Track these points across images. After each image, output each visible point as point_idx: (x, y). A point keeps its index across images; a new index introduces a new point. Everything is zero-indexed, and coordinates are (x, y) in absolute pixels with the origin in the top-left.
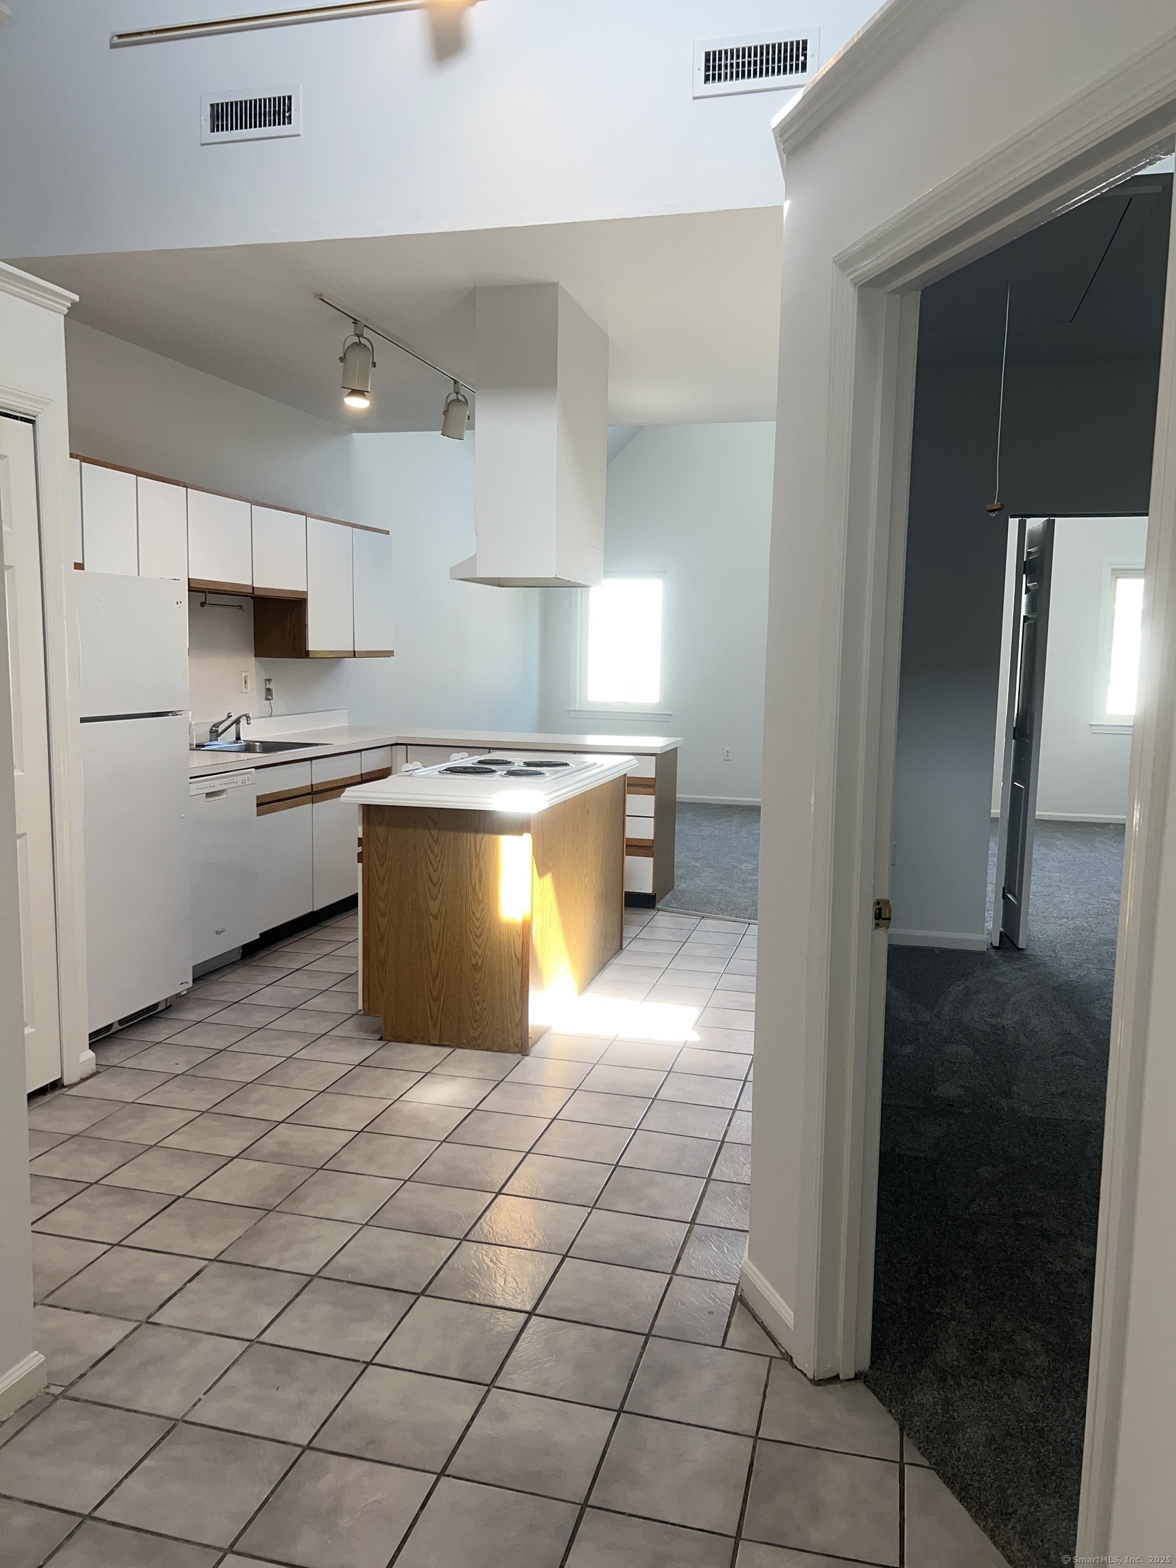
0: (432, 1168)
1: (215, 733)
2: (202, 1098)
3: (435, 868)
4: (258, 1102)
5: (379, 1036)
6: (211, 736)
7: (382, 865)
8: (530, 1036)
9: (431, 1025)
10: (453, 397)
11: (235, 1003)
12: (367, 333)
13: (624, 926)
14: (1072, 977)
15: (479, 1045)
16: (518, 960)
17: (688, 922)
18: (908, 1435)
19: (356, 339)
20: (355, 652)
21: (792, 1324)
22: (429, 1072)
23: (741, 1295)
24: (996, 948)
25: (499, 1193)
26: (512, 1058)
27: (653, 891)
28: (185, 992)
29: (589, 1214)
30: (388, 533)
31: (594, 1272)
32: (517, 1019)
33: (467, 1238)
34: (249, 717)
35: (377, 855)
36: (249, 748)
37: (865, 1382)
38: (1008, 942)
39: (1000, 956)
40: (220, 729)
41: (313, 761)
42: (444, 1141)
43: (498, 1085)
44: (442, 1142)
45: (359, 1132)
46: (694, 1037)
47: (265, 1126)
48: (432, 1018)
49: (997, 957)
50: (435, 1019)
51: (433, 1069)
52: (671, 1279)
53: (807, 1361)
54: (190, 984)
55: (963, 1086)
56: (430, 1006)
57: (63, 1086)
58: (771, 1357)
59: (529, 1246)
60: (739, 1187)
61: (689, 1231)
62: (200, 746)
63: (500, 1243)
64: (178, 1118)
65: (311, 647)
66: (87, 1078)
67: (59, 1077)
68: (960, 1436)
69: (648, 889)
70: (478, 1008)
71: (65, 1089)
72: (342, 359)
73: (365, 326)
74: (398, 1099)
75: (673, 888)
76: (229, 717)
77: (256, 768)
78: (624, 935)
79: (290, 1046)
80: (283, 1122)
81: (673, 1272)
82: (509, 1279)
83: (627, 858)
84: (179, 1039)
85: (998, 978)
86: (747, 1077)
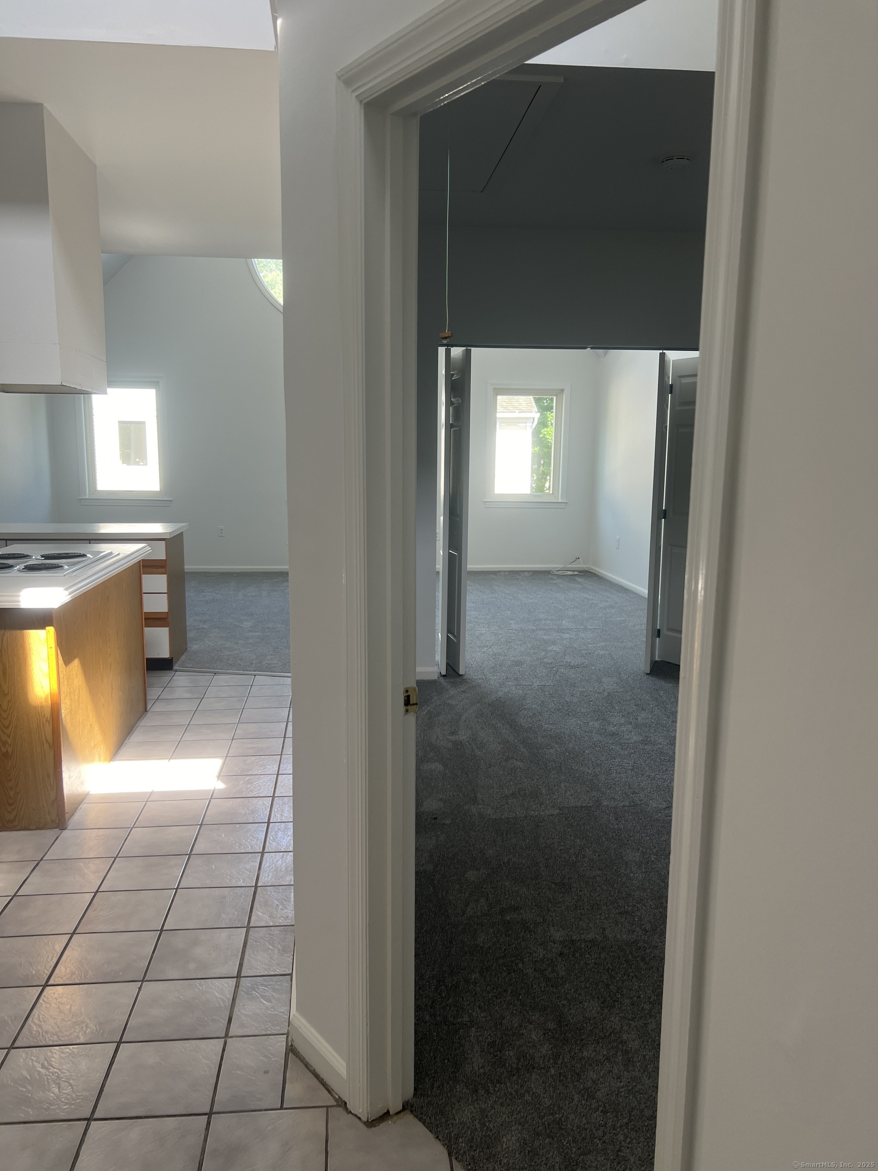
8: (66, 812)
13: (148, 689)
14: (500, 694)
15: (15, 826)
16: (49, 744)
17: (203, 679)
18: (456, 1159)
21: (345, 1073)
23: (292, 1045)
24: (444, 676)
25: (46, 985)
26: (50, 834)
27: (170, 656)
29: (140, 988)
31: (150, 1054)
32: (53, 798)
33: (16, 1045)
37: (412, 1112)
38: (452, 670)
39: (448, 682)
43: (37, 864)
46: (220, 786)
49: (445, 684)
52: (225, 1043)
53: (361, 1105)
55: (441, 799)
58: (327, 1107)
59: (82, 1040)
60: (276, 931)
61: (237, 986)
63: (51, 1043)
68: (499, 1149)
69: (165, 654)
70: (11, 793)
75: (187, 649)
78: (148, 697)
81: (227, 1035)
82: (63, 1085)
83: (146, 630)
85: (450, 701)
86: (269, 819)
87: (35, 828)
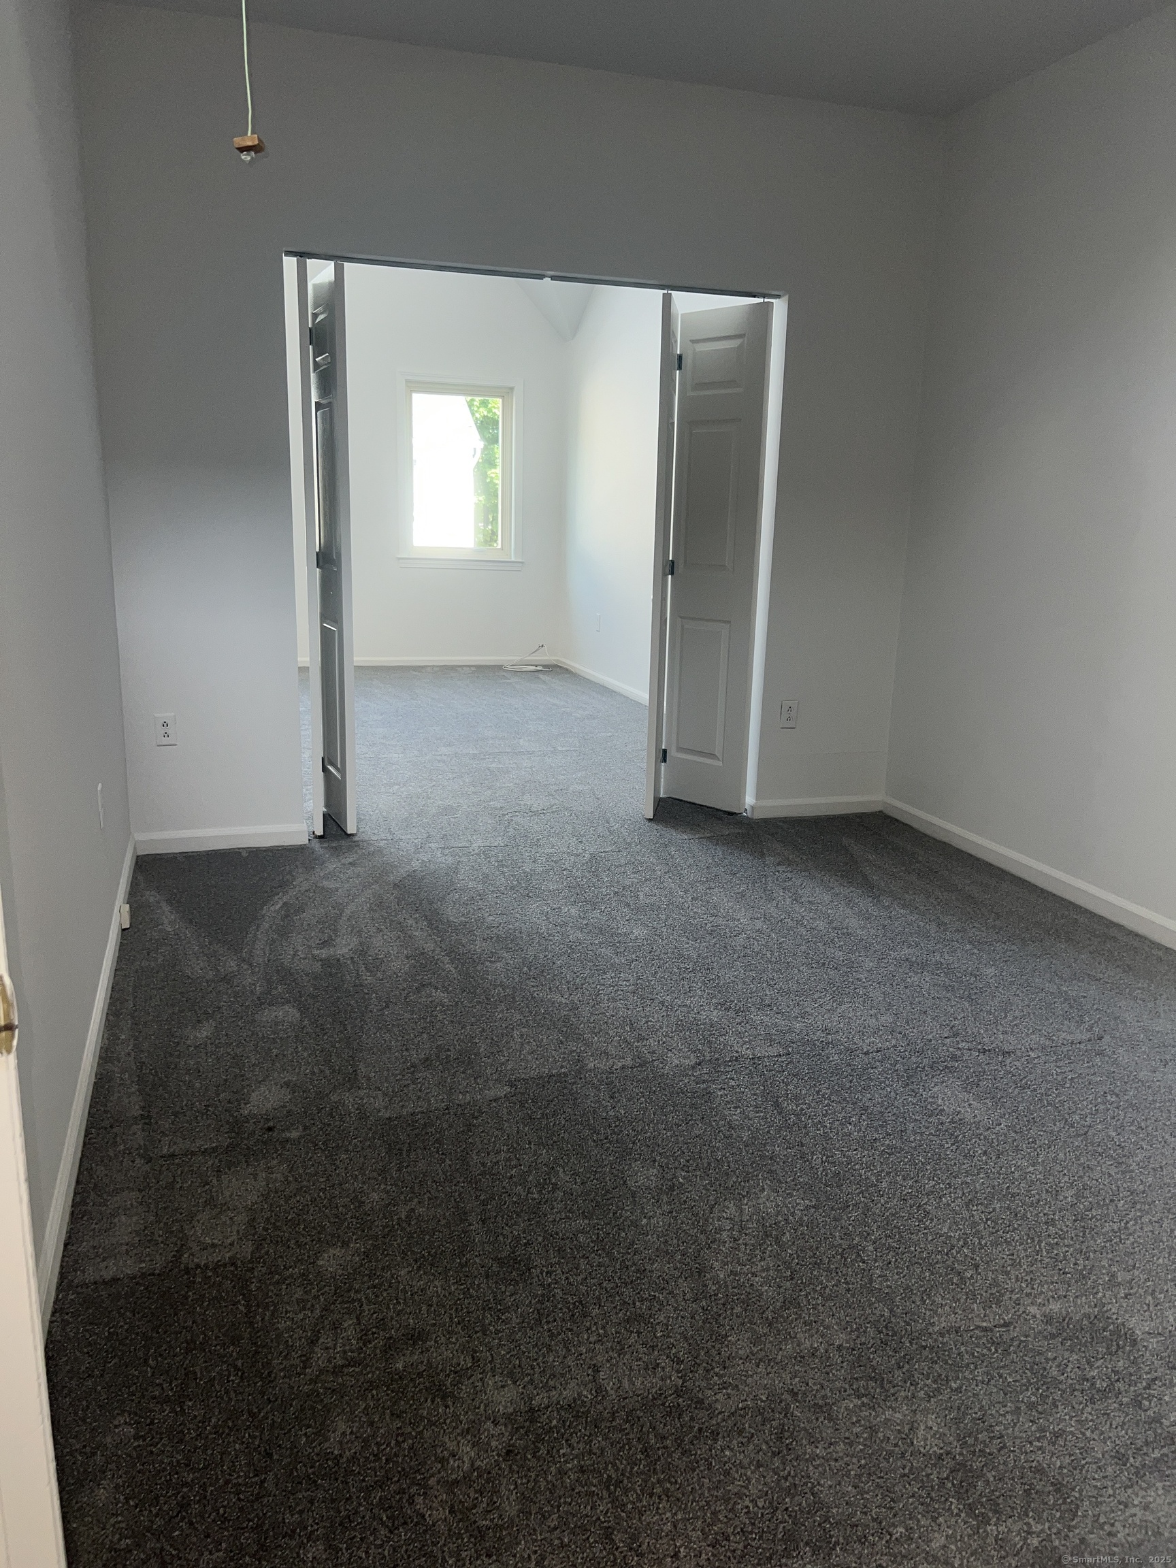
14: (416, 865)
24: (320, 837)
38: (334, 825)
39: (325, 848)
49: (322, 851)
85: (326, 883)
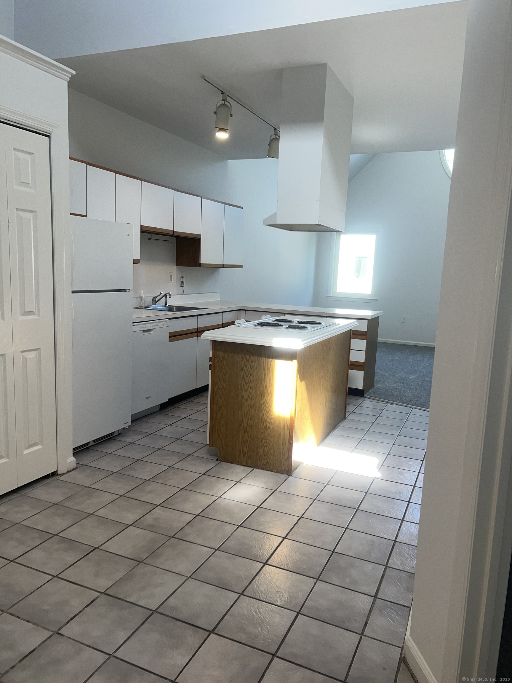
0: (231, 543)
1: (154, 301)
2: (121, 488)
3: (247, 375)
4: (150, 492)
5: (217, 458)
6: (152, 302)
7: (221, 372)
8: (292, 466)
9: (242, 455)
10: (274, 137)
11: (152, 434)
12: (228, 99)
13: (347, 405)
15: (266, 468)
17: (381, 405)
19: (223, 102)
20: (223, 265)
22: (239, 482)
23: (404, 657)
25: (266, 563)
26: (283, 477)
27: (363, 388)
28: (127, 427)
29: (315, 583)
30: (242, 208)
31: (314, 627)
32: (286, 457)
33: (244, 593)
34: (170, 294)
35: (218, 366)
36: (171, 309)
40: (157, 300)
41: (199, 317)
42: (240, 526)
43: (273, 492)
44: (239, 526)
45: (197, 516)
47: (150, 507)
48: (243, 452)
50: (244, 452)
51: (241, 480)
52: (361, 639)
54: (130, 424)
56: (242, 445)
57: (58, 475)
59: (278, 604)
60: (404, 575)
61: (373, 603)
62: (147, 307)
63: (262, 599)
64: (108, 498)
65: (202, 261)
66: (71, 471)
67: (56, 470)
69: (360, 386)
70: (266, 450)
71: (59, 476)
72: (215, 113)
73: (228, 95)
74: (220, 497)
75: (373, 386)
76: (161, 294)
77: (169, 319)
78: (347, 410)
79: (172, 460)
80: (159, 505)
81: (362, 633)
82: (264, 627)
83: (350, 371)
84: (121, 452)
86: (410, 500)
87: (275, 471)
